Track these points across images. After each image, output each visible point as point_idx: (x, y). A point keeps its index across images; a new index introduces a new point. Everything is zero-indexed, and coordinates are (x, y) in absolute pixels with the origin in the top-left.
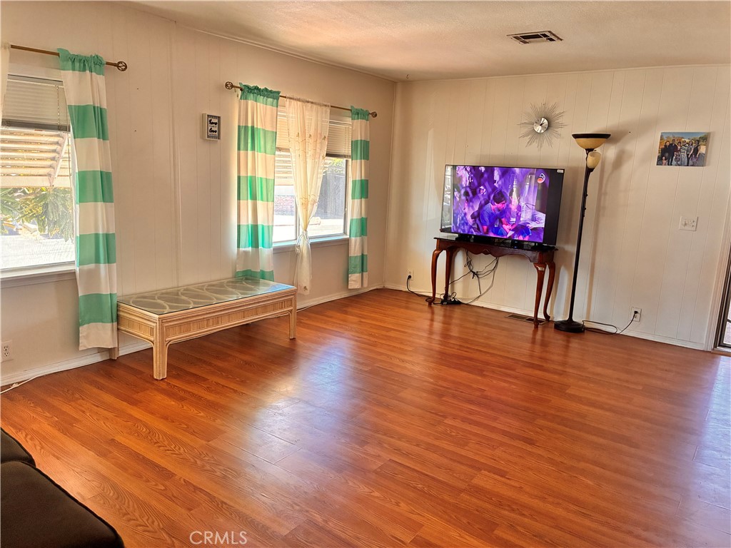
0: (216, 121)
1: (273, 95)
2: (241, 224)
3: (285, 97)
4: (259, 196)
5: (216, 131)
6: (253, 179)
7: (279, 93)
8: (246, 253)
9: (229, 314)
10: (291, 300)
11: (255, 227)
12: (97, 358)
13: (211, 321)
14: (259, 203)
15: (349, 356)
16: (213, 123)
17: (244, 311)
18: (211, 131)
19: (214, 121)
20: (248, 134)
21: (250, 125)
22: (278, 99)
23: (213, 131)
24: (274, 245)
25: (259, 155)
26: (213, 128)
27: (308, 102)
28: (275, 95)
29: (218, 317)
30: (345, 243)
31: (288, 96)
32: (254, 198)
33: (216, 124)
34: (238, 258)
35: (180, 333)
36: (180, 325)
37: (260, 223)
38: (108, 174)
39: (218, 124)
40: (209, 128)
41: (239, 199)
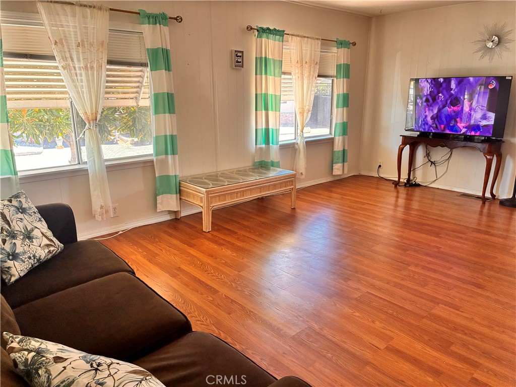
0: (241, 54)
1: (280, 33)
2: (258, 128)
3: (288, 34)
4: (270, 108)
5: (240, 62)
6: (266, 95)
7: (284, 31)
8: (261, 149)
9: (250, 190)
10: (292, 181)
11: (267, 130)
12: (168, 218)
13: (239, 194)
14: (270, 113)
15: (334, 221)
16: (238, 56)
17: (260, 188)
18: (237, 62)
19: (239, 54)
20: (263, 63)
21: (264, 56)
22: (283, 36)
23: (239, 62)
24: (280, 143)
25: (270, 78)
26: (238, 60)
27: (305, 37)
28: (282, 33)
29: (243, 191)
30: (330, 141)
31: (290, 33)
32: (267, 109)
33: (240, 56)
34: (256, 152)
35: (219, 201)
36: (219, 196)
37: (270, 127)
38: (172, 95)
39: (242, 57)
40: (236, 60)
41: (256, 110)
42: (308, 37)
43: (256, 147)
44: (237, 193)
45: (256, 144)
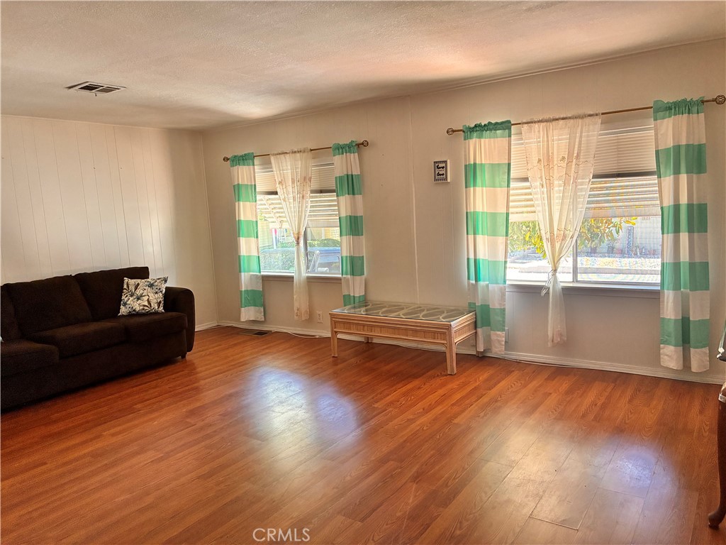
0: (443, 165)
1: (506, 126)
2: (469, 257)
3: (520, 124)
5: (443, 174)
7: (509, 122)
16: (440, 168)
18: (439, 174)
19: (441, 165)
20: (471, 172)
21: (472, 162)
22: (510, 129)
23: (441, 175)
25: (483, 190)
26: (439, 171)
28: (507, 124)
31: (524, 121)
33: (443, 168)
35: (344, 329)
38: (356, 218)
39: (445, 168)
40: (437, 172)
41: (467, 234)
42: (563, 119)
43: (469, 283)
44: (364, 325)
45: (469, 279)
